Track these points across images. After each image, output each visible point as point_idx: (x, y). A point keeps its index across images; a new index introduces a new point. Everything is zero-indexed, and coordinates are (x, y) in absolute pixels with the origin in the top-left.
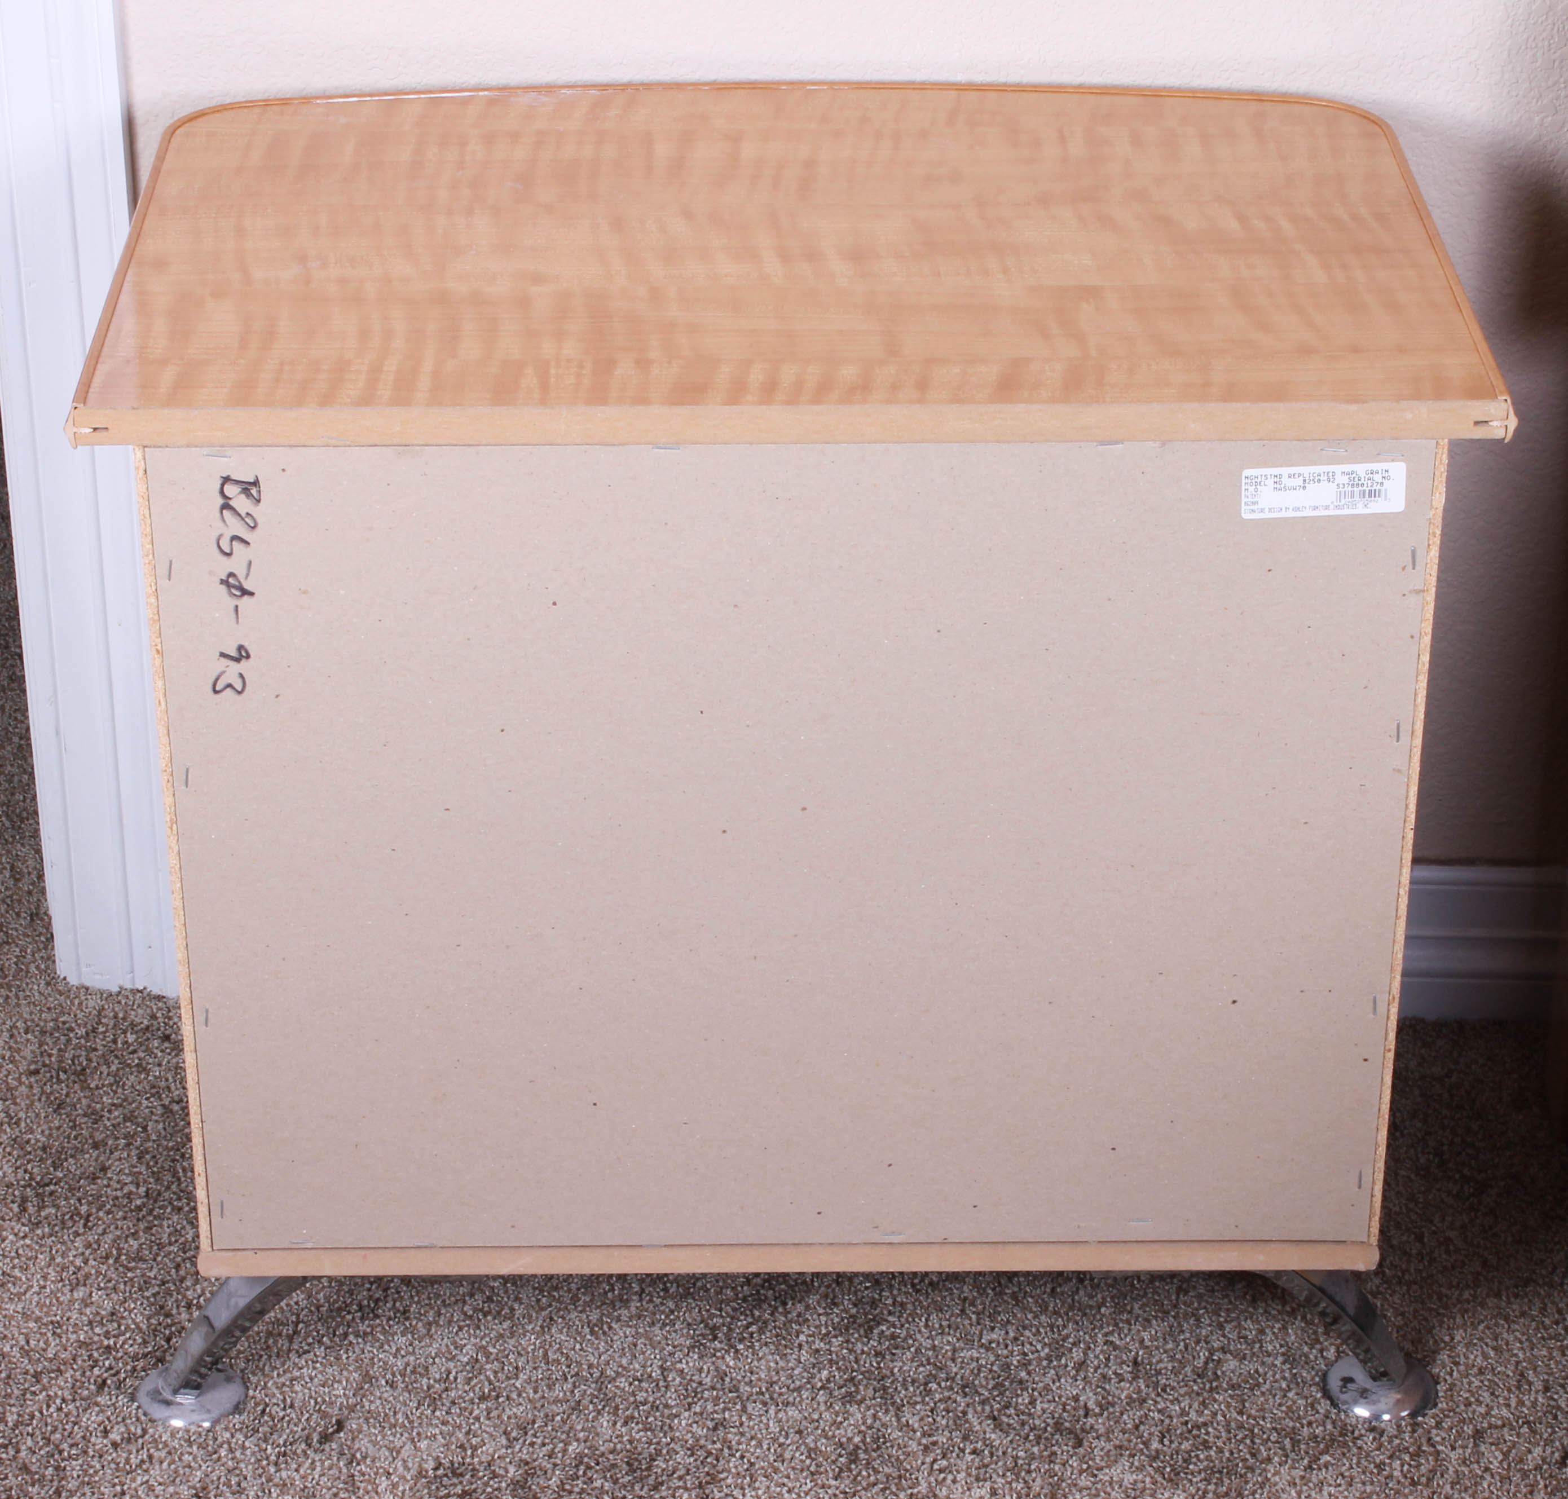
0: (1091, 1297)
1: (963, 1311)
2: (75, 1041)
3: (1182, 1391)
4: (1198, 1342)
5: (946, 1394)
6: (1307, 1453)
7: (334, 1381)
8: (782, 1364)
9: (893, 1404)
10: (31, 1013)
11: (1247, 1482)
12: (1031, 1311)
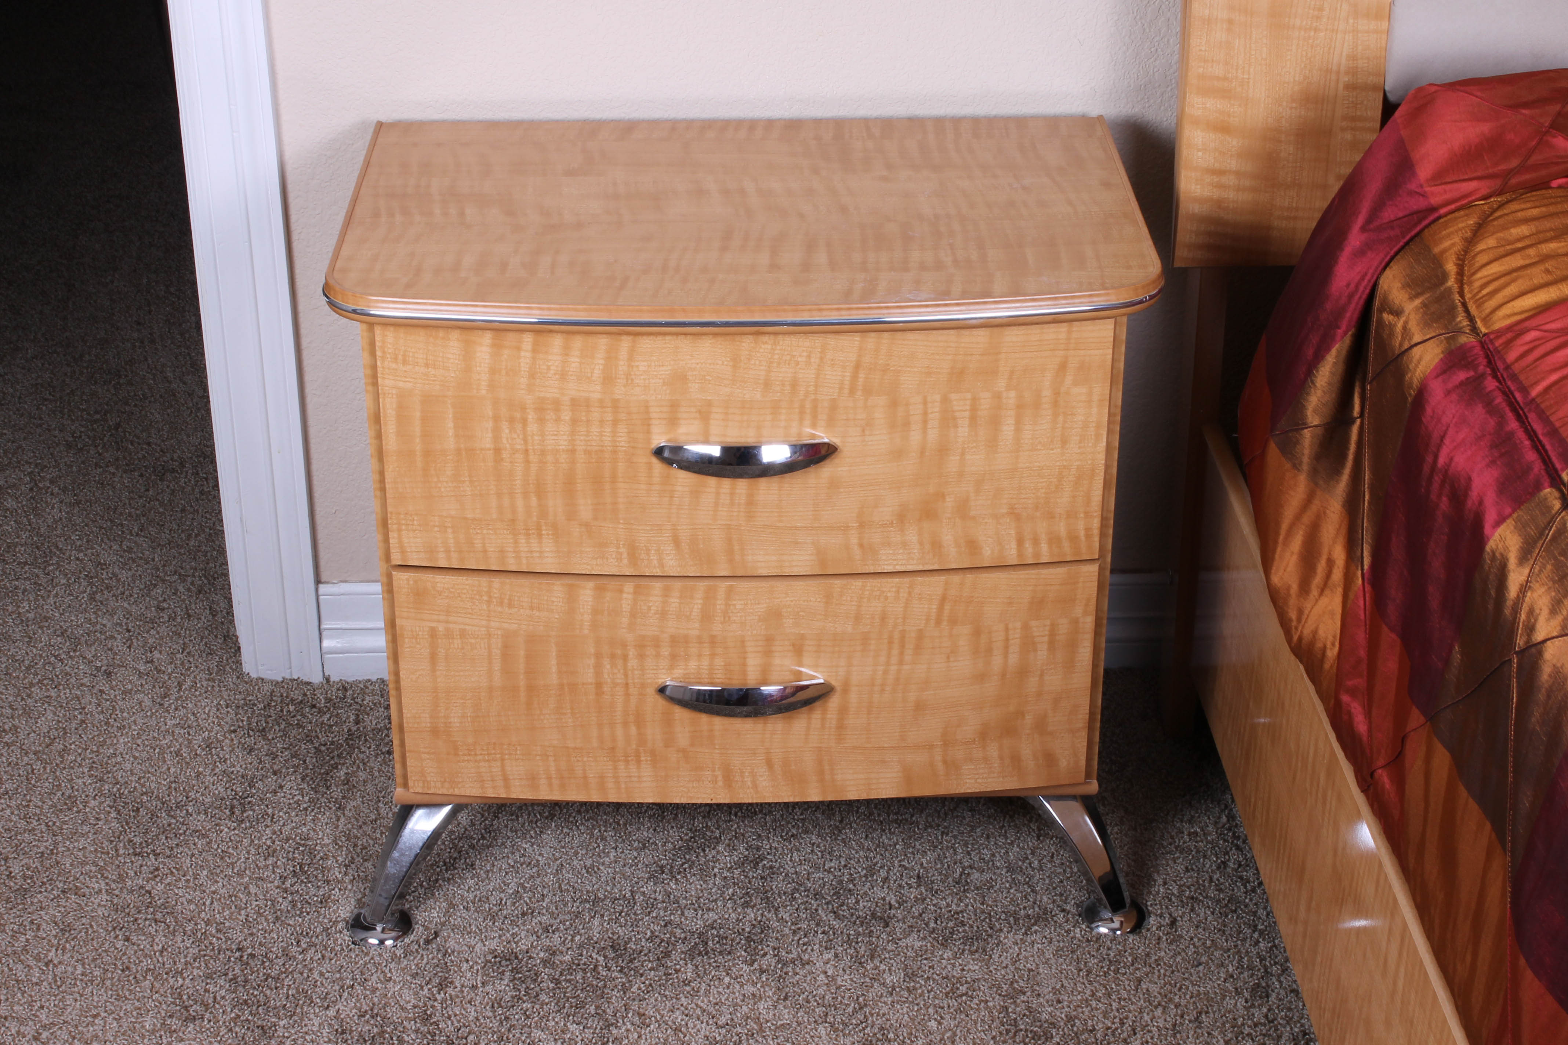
0: (890, 839)
1: (812, 851)
2: (257, 712)
3: (947, 893)
4: (955, 863)
5: (805, 900)
6: (1024, 925)
7: (431, 908)
8: (704, 886)
9: (773, 907)
10: (229, 696)
11: (988, 944)
12: (854, 849)
